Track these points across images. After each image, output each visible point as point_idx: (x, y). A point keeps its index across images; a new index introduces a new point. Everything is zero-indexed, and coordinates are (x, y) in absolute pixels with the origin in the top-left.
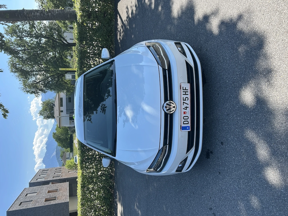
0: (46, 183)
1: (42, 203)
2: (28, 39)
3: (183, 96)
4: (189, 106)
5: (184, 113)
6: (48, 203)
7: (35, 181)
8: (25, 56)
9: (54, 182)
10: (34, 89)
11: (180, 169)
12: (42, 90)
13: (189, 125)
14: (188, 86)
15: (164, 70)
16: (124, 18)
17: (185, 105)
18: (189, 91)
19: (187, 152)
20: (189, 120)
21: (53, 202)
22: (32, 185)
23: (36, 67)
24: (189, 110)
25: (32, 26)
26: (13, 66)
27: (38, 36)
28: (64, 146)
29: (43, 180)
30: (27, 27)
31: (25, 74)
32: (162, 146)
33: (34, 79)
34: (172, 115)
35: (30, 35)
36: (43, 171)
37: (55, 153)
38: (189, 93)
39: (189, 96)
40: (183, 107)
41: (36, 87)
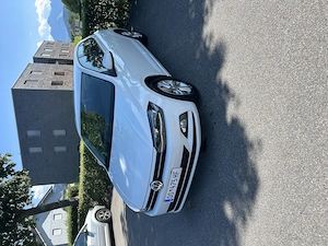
0: (52, 61)
1: (48, 86)
3: (172, 179)
4: (177, 185)
5: (170, 191)
6: (54, 88)
7: (39, 56)
9: (60, 62)
13: (173, 198)
14: (180, 171)
15: (158, 154)
17: (173, 185)
20: (174, 195)
21: (59, 88)
22: (36, 60)
24: (175, 188)
28: (72, 10)
29: (48, 56)
36: (47, 44)
37: (62, 14)
38: (179, 175)
39: (179, 178)
40: (170, 186)
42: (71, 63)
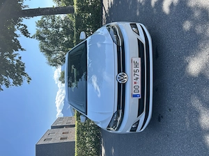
0: (62, 127)
1: (58, 141)
2: (51, 29)
3: (134, 69)
4: (140, 77)
5: (135, 83)
6: (62, 141)
7: (55, 125)
8: (49, 41)
9: (66, 126)
10: (55, 63)
11: (133, 130)
12: (60, 64)
13: (140, 93)
14: (139, 60)
15: (118, 47)
16: (107, 9)
17: (136, 76)
18: (140, 64)
19: (138, 116)
20: (140, 89)
21: (65, 141)
22: (53, 127)
23: (56, 48)
24: (139, 80)
25: (54, 20)
26: (42, 47)
27: (57, 27)
29: (60, 125)
30: (50, 21)
31: (49, 53)
32: (116, 110)
33: (55, 56)
34: (124, 85)
35: (52, 26)
36: (60, 119)
37: (69, 107)
38: (140, 66)
39: (140, 69)
40: (134, 78)
41: (56, 62)
42: (74, 126)
